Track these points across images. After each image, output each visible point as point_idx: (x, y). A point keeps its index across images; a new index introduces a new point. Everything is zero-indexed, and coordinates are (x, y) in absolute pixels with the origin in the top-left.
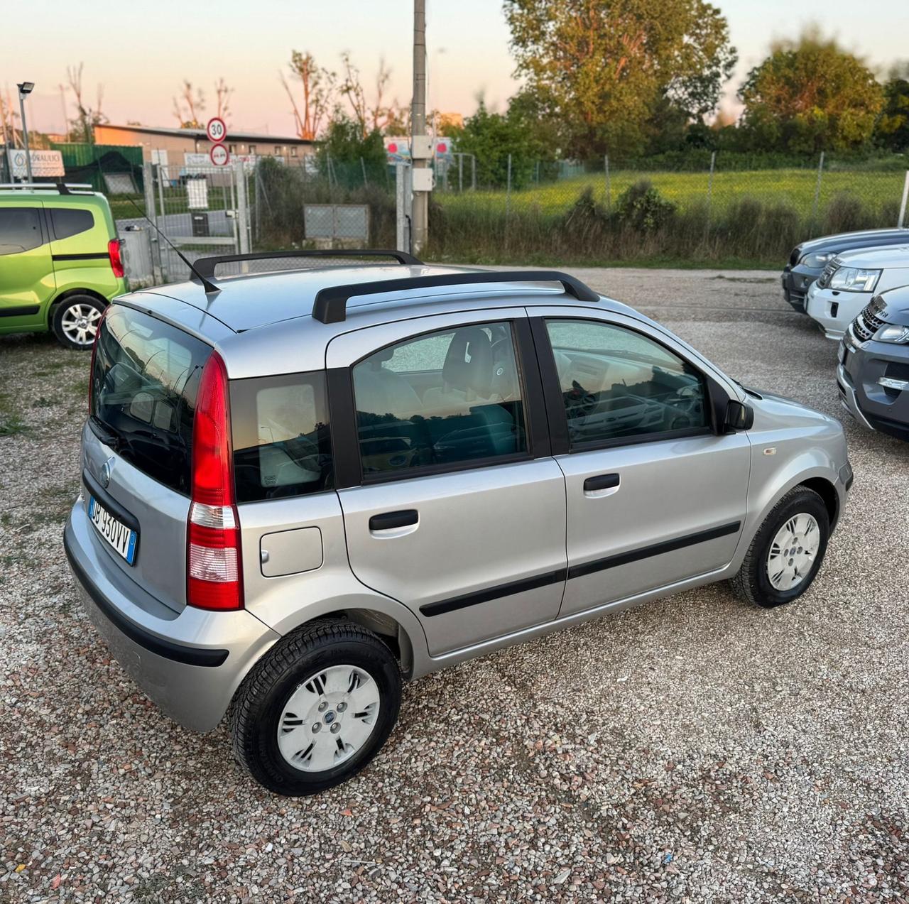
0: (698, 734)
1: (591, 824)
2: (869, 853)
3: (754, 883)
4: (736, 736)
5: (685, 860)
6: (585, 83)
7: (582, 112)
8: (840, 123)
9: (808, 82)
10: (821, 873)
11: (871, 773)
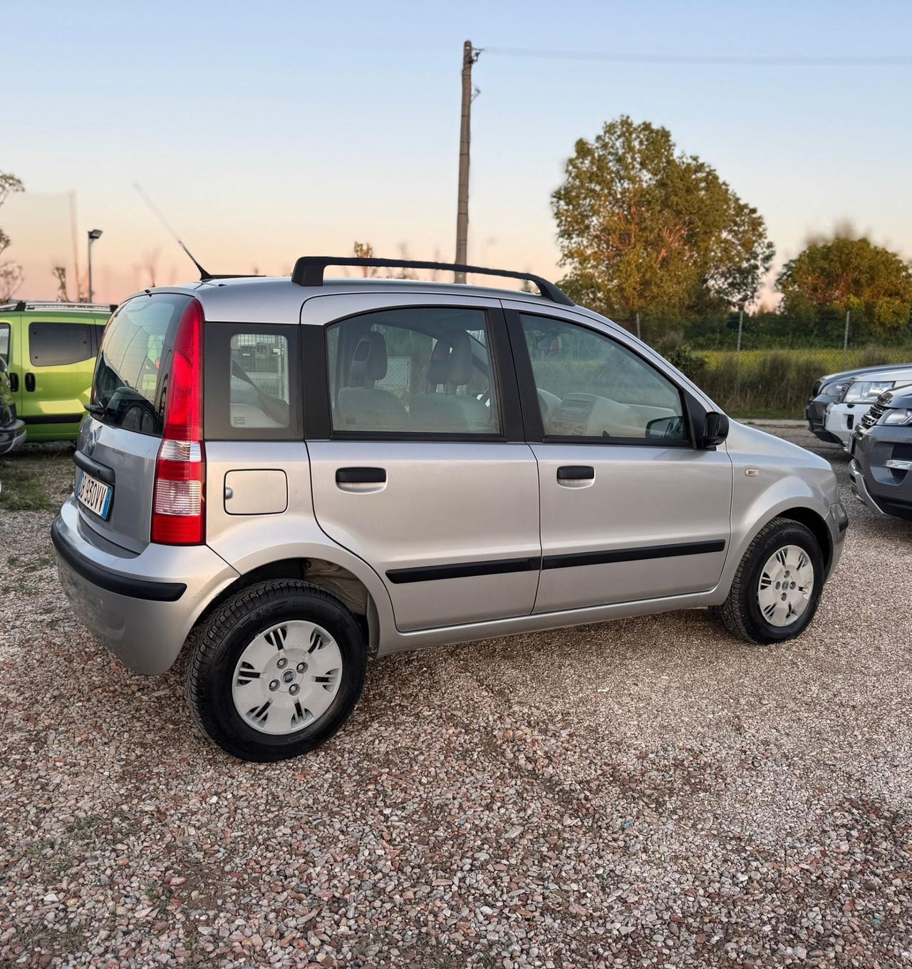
0: (675, 733)
1: (551, 795)
2: (844, 826)
3: (716, 845)
4: (715, 736)
5: (646, 825)
6: (627, 271)
7: (623, 297)
8: (876, 310)
9: (843, 272)
10: (789, 839)
11: (854, 767)
